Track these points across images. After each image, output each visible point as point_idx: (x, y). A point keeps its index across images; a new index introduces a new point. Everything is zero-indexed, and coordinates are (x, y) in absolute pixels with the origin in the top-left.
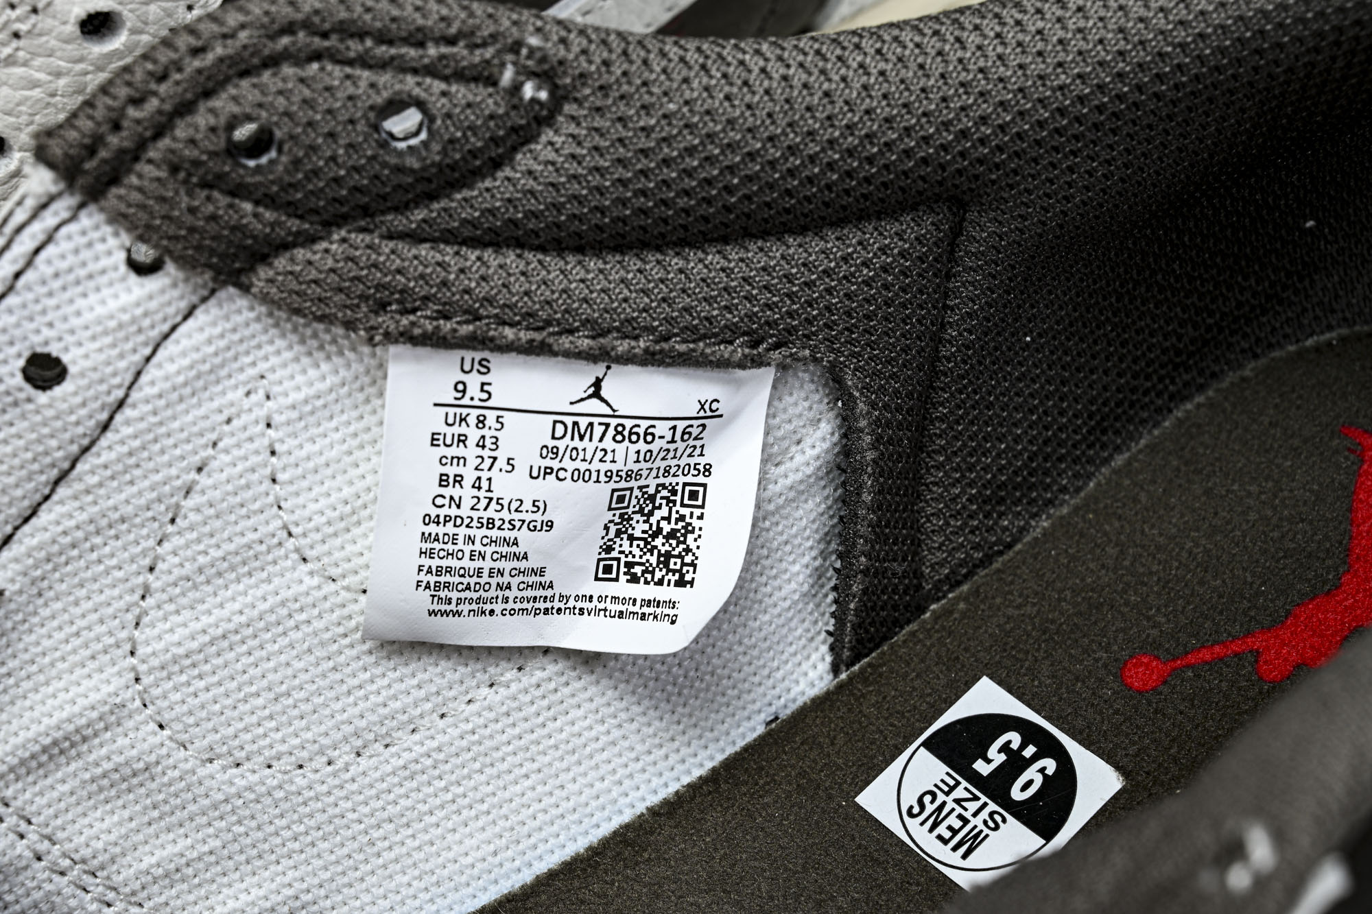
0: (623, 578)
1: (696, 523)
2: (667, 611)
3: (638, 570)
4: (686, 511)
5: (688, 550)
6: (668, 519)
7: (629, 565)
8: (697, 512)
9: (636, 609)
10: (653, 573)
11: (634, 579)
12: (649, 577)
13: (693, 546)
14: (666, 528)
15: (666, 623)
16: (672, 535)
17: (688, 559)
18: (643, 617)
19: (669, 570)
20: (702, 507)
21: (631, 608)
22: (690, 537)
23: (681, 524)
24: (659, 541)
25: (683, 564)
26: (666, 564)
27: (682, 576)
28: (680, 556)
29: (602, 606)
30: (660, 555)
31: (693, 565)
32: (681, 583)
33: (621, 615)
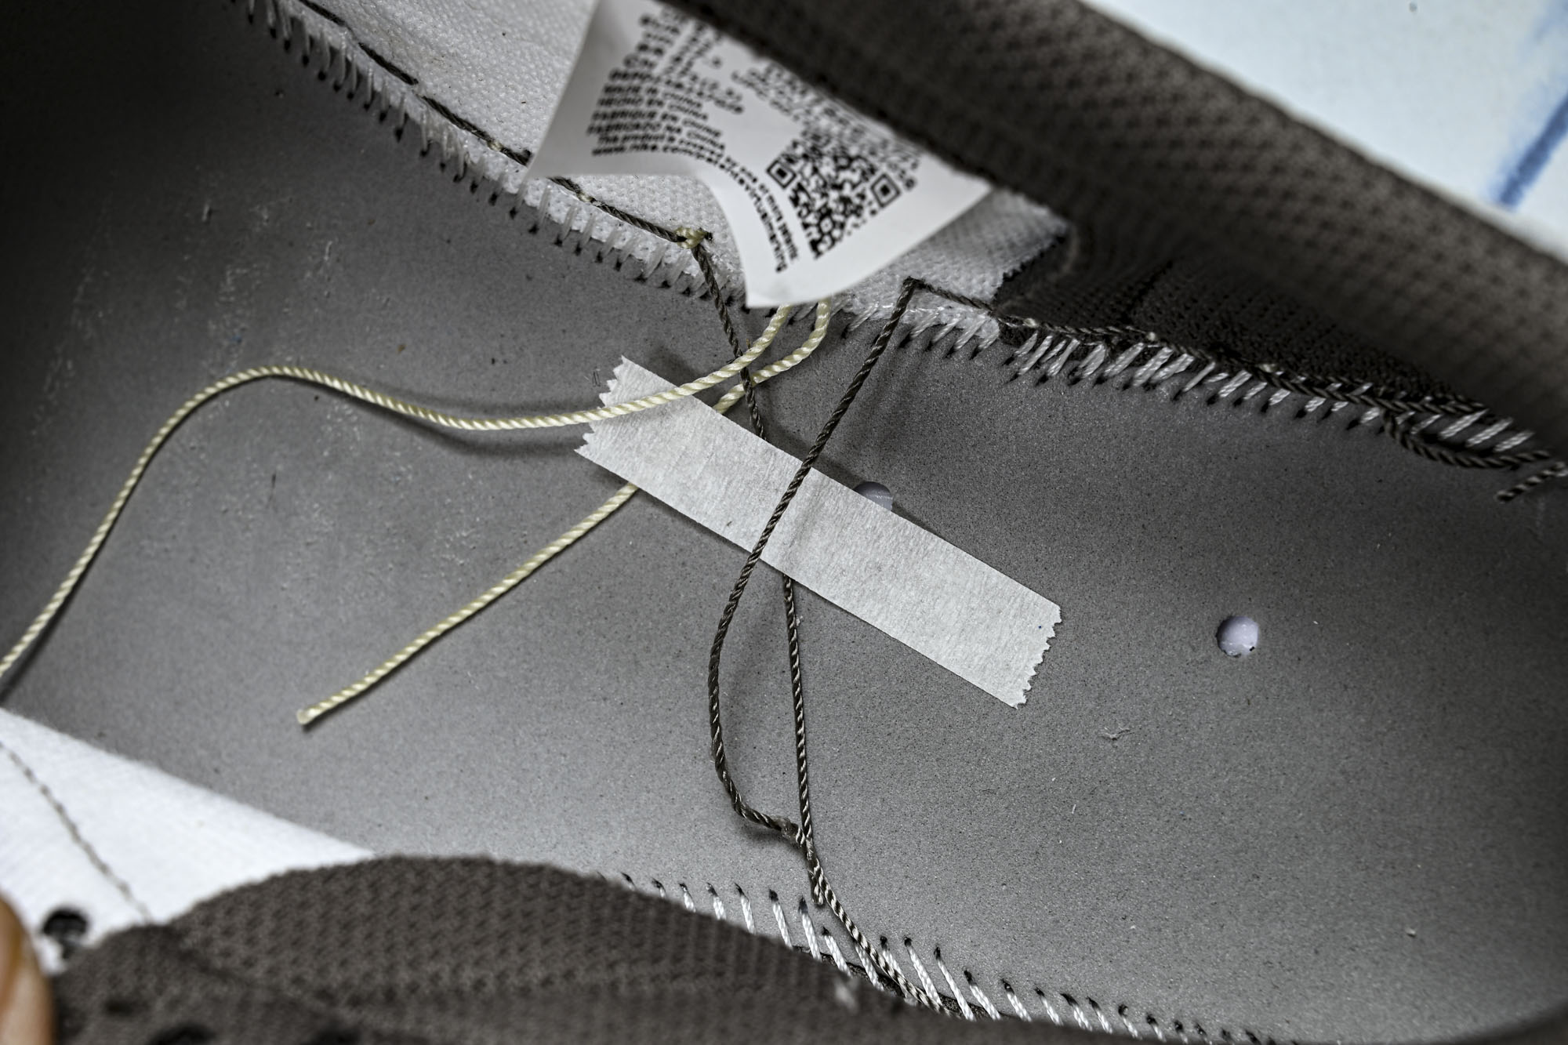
0: (789, 192)
1: (866, 213)
2: (787, 255)
3: (803, 198)
4: (870, 196)
5: (842, 226)
6: (854, 186)
7: (800, 188)
8: (875, 206)
9: (776, 225)
10: (809, 212)
11: (795, 201)
12: (805, 212)
13: (848, 227)
14: (847, 191)
15: (775, 263)
16: (845, 201)
17: (836, 233)
18: (773, 238)
19: (818, 225)
20: (882, 205)
21: (773, 221)
22: (852, 219)
23: (857, 201)
24: (834, 195)
25: (830, 233)
26: (822, 218)
27: (820, 241)
28: (834, 223)
29: (759, 193)
30: (825, 205)
31: (834, 241)
32: (814, 245)
33: (764, 216)
